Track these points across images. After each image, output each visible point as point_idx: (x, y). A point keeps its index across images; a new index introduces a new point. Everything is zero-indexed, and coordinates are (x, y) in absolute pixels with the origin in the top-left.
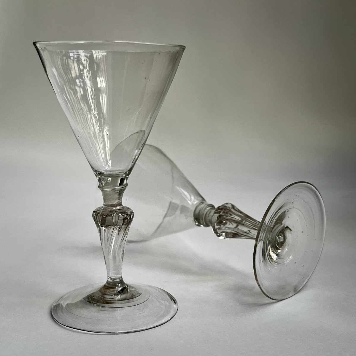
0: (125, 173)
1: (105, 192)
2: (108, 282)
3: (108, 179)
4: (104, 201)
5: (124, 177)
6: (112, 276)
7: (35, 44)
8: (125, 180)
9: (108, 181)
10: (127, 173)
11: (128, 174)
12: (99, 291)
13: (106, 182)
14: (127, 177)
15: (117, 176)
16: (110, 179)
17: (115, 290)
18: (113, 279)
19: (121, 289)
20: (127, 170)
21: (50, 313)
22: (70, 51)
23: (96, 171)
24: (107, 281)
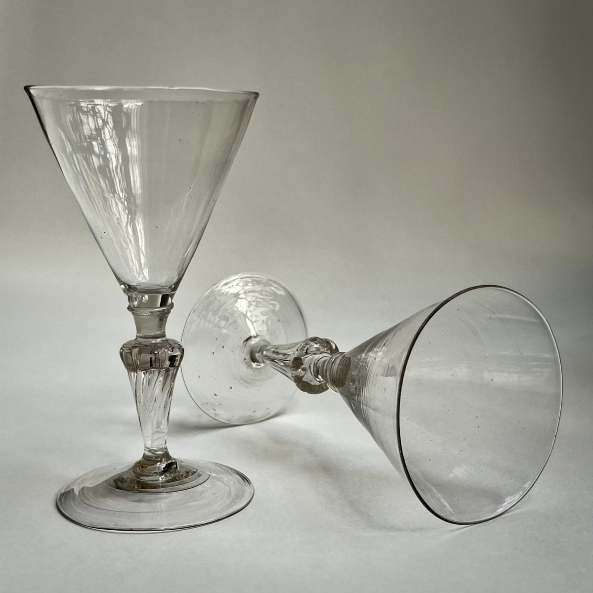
0: (170, 287)
1: (139, 317)
2: (145, 456)
3: (144, 298)
4: (137, 330)
5: (168, 293)
6: (152, 447)
7: (27, 89)
8: (170, 299)
9: (143, 301)
10: (173, 286)
11: (175, 289)
12: (131, 471)
13: (141, 302)
14: (173, 292)
15: (157, 291)
16: (146, 297)
17: (156, 468)
18: (153, 452)
19: (165, 465)
20: (173, 283)
21: (55, 505)
22: (81, 100)
23: (124, 284)
24: (144, 454)
